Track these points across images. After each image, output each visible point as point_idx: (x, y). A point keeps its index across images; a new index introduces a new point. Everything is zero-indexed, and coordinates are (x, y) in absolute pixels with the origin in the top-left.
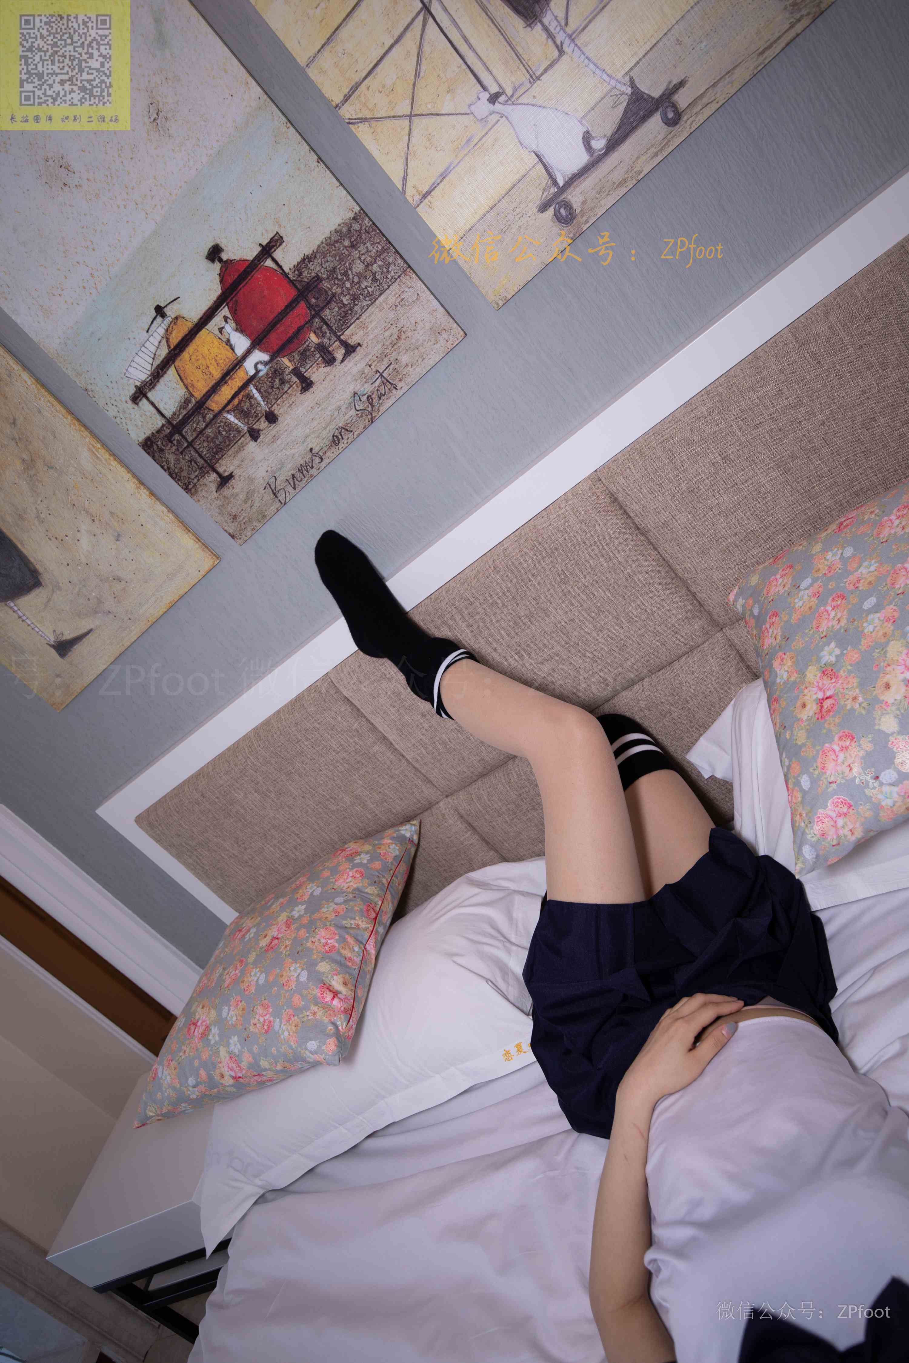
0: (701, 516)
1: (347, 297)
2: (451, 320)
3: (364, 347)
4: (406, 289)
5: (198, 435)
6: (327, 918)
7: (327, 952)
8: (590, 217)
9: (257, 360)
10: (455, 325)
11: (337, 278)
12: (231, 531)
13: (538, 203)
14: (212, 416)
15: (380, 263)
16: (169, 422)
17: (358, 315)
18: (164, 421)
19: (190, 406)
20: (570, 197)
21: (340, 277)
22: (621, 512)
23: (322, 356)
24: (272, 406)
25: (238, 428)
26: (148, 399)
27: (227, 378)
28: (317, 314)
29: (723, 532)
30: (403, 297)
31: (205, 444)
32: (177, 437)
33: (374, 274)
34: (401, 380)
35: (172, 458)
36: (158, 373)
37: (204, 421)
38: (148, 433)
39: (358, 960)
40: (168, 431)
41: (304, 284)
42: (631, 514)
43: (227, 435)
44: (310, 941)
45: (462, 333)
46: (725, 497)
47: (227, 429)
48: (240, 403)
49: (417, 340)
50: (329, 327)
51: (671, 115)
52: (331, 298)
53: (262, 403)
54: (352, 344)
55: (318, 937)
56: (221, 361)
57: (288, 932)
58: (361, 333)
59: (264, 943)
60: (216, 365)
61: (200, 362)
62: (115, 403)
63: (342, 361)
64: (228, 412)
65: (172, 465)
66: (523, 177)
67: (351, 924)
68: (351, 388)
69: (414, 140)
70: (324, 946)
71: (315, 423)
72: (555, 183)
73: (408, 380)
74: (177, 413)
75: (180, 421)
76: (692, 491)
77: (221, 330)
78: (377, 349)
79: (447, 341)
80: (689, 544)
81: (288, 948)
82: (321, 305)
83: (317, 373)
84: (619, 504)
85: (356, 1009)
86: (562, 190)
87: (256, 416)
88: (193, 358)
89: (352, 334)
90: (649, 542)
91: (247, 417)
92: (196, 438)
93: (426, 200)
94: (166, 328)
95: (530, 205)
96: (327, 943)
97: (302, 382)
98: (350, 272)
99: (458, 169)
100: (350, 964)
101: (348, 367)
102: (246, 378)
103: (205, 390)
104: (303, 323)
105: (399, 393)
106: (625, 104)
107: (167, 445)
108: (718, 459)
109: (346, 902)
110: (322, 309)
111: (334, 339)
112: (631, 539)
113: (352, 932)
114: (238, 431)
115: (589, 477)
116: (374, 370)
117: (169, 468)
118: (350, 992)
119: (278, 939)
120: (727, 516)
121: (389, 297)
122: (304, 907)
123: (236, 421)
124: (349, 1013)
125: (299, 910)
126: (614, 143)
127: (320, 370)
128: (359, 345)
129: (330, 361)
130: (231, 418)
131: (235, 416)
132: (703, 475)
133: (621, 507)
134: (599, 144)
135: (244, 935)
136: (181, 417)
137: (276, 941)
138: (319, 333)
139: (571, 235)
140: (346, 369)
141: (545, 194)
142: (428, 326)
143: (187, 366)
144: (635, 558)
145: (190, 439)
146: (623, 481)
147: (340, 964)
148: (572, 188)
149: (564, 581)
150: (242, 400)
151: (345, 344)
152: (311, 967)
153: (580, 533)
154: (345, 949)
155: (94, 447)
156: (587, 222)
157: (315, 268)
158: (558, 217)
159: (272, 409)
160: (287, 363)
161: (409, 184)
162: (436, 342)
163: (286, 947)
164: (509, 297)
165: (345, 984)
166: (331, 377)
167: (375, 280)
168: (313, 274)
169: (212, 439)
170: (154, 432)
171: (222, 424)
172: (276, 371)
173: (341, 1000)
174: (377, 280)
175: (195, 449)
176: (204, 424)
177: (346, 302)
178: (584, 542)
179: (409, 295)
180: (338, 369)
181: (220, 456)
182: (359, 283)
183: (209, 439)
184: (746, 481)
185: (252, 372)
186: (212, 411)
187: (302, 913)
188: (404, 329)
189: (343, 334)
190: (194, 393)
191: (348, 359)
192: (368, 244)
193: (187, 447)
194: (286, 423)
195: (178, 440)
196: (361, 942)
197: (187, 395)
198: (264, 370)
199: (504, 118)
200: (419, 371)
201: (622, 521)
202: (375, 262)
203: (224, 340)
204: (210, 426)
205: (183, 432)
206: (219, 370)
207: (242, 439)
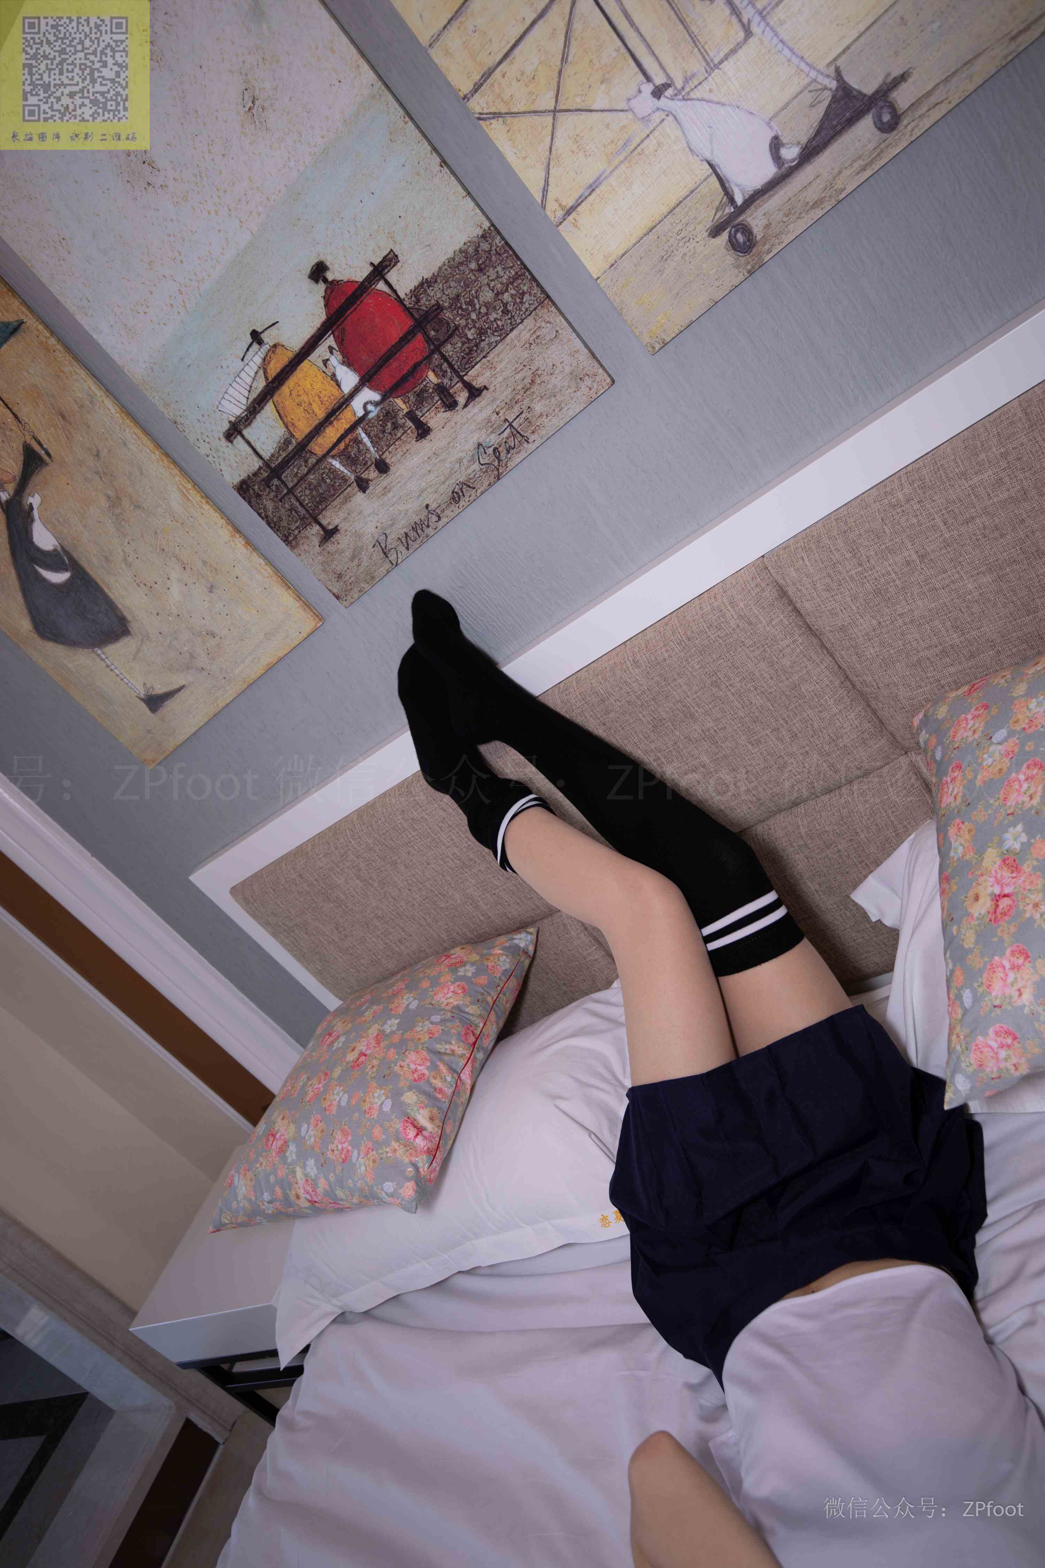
0: (888, 622)
1: (473, 331)
2: (596, 364)
3: (491, 390)
4: (543, 324)
5: (299, 481)
6: (419, 1039)
7: (415, 1080)
8: (773, 245)
9: (366, 400)
10: (601, 370)
11: (461, 308)
12: (335, 591)
13: (709, 224)
14: (314, 461)
15: (513, 292)
16: (267, 464)
17: (485, 353)
18: (261, 463)
19: (291, 448)
20: (749, 220)
21: (464, 307)
22: (790, 608)
23: (441, 399)
24: (383, 453)
25: (344, 476)
26: (243, 437)
27: (332, 419)
28: (437, 349)
29: (914, 644)
30: (538, 333)
31: (307, 492)
32: (276, 482)
33: (505, 305)
34: (533, 432)
35: (270, 505)
36: (255, 408)
37: (306, 466)
38: (244, 476)
39: (449, 1091)
40: (266, 475)
41: (423, 313)
42: (802, 612)
43: (332, 483)
44: (398, 1064)
45: (609, 380)
46: (919, 603)
47: (331, 476)
48: (347, 447)
49: (555, 386)
50: (451, 366)
51: (886, 118)
52: (454, 331)
53: (372, 449)
54: (477, 386)
55: (407, 1061)
56: (326, 399)
57: (378, 1049)
58: (488, 374)
59: (351, 1057)
60: (320, 403)
61: (302, 397)
62: (207, 440)
63: (466, 406)
64: (333, 457)
65: (270, 513)
66: (692, 192)
67: (446, 1049)
68: (474, 439)
69: (558, 142)
70: (413, 1073)
71: (432, 477)
72: (732, 200)
73: (543, 432)
74: (277, 455)
75: (279, 464)
76: (878, 592)
77: (325, 362)
78: (506, 394)
79: (590, 389)
80: (871, 654)
81: (375, 1069)
82: (442, 339)
83: (435, 418)
84: (789, 597)
85: (441, 1149)
86: (741, 210)
87: (365, 464)
88: (294, 393)
89: (477, 375)
90: (823, 646)
91: (355, 464)
92: (296, 485)
93: (571, 218)
94: (263, 356)
95: (699, 227)
96: (416, 1070)
97: (417, 428)
98: (476, 301)
99: (612, 180)
100: (439, 1096)
101: (472, 414)
102: (354, 420)
103: (307, 431)
104: (420, 359)
105: (531, 447)
106: (826, 103)
107: (265, 490)
108: (915, 557)
109: (443, 1021)
110: (443, 343)
111: (456, 379)
112: (800, 641)
113: (446, 1058)
114: (344, 479)
115: (753, 564)
116: (503, 418)
117: (267, 517)
118: (436, 1129)
119: (365, 1055)
120: (920, 625)
121: (522, 333)
122: (397, 1021)
123: (342, 468)
124: (433, 1153)
125: (391, 1025)
126: (809, 153)
127: (439, 415)
128: (485, 388)
129: (451, 405)
130: (336, 464)
131: (341, 463)
132: (893, 575)
133: (791, 602)
134: (790, 153)
135: (333, 1042)
136: (280, 459)
137: (363, 1058)
138: (439, 372)
139: (749, 267)
140: (469, 416)
141: (719, 214)
142: (568, 370)
143: (287, 402)
144: (803, 664)
145: (290, 485)
146: (793, 574)
147: (429, 1095)
148: (752, 207)
149: (716, 684)
150: (348, 445)
151: (468, 386)
152: (396, 1095)
153: (738, 631)
154: (435, 1078)
155: (185, 487)
156: (769, 251)
157: (435, 294)
158: (733, 245)
159: (384, 457)
160: (400, 404)
161: (551, 196)
162: (578, 389)
163: (373, 1067)
164: (668, 339)
165: (432, 1119)
166: (452, 423)
167: (506, 312)
168: (433, 302)
169: (315, 487)
170: (251, 475)
171: (327, 471)
172: (388, 413)
173: (425, 1138)
174: (508, 311)
175: (295, 496)
176: (306, 469)
177: (470, 336)
178: (742, 642)
179: (547, 332)
180: (459, 416)
181: (324, 506)
182: (487, 314)
183: (312, 487)
184: (948, 586)
185: (360, 413)
186: (316, 454)
187: (394, 1028)
188: (539, 372)
189: (466, 375)
190: (294, 433)
191: (471, 404)
192: (499, 269)
193: (287, 494)
194: (398, 473)
195: (276, 485)
196: (455, 1071)
197: (287, 435)
198: (374, 411)
199: (671, 118)
200: (556, 422)
201: (791, 621)
202: (507, 290)
203: (330, 374)
204: (313, 472)
205: (283, 477)
206: (323, 409)
207: (349, 488)
